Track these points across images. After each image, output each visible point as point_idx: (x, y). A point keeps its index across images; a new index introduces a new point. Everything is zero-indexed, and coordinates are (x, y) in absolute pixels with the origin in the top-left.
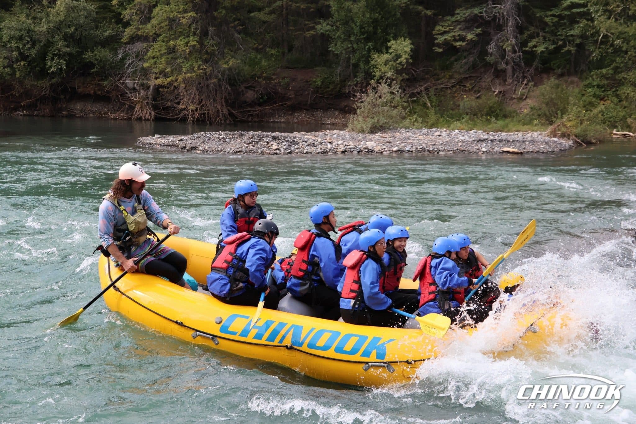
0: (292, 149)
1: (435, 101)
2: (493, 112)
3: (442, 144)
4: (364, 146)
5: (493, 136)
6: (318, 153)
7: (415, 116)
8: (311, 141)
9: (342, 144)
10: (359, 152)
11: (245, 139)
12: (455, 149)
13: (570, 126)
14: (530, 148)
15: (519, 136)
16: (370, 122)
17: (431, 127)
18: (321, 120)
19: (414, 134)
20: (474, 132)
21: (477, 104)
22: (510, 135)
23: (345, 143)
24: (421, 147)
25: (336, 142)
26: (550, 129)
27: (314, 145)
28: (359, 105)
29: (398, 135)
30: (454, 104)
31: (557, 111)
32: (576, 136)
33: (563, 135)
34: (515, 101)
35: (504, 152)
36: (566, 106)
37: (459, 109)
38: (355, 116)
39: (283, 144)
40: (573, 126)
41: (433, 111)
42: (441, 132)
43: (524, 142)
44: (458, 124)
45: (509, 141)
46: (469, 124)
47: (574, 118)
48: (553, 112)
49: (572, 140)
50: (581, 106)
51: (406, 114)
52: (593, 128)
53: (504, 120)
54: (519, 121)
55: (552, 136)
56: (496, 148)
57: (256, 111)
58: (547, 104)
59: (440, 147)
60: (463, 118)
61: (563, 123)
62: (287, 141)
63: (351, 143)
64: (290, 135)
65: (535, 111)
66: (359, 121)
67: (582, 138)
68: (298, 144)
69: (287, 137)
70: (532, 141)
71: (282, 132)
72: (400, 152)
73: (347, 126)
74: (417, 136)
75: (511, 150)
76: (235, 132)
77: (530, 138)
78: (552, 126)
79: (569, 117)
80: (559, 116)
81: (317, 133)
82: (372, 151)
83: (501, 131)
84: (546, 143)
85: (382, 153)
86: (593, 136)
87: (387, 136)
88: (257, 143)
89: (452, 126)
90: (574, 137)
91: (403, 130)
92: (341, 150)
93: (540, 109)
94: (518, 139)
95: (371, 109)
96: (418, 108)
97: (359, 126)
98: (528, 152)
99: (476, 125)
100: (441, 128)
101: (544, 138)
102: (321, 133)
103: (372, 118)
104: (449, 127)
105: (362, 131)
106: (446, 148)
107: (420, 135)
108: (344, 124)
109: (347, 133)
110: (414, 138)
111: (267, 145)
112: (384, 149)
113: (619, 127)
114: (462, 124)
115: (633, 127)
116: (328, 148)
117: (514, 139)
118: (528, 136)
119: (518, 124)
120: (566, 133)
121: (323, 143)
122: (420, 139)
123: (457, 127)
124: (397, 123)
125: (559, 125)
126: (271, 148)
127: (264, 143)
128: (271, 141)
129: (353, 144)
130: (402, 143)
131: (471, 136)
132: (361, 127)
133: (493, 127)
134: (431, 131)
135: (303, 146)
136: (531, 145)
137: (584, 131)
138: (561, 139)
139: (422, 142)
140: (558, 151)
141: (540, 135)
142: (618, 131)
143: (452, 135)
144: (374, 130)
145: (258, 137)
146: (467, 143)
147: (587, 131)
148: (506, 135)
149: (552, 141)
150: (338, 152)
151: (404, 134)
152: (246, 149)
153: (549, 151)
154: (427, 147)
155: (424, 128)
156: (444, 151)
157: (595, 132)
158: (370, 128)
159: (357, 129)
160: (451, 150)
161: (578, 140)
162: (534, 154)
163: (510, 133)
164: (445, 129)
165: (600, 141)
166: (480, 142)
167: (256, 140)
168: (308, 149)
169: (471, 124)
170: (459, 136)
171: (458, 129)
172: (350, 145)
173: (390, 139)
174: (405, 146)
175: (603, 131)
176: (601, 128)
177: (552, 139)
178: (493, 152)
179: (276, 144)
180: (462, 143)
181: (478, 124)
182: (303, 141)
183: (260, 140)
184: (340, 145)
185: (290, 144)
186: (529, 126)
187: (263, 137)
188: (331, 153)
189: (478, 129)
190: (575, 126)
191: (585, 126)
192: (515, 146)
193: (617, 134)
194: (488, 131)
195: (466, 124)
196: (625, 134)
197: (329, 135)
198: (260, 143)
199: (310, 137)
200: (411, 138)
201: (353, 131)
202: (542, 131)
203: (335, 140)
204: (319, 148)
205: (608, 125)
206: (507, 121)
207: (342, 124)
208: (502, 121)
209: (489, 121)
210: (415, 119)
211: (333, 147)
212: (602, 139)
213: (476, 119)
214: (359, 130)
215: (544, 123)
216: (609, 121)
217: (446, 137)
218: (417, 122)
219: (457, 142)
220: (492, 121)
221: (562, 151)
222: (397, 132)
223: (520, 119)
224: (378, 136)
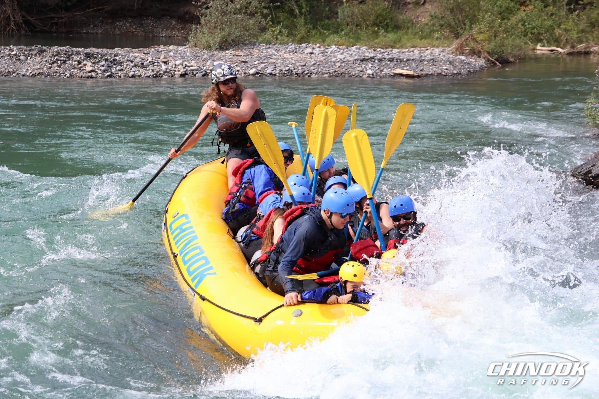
0: (113, 71)
1: (305, 6)
2: (381, 22)
3: (314, 64)
5: (382, 53)
6: (149, 77)
7: (279, 27)
8: (138, 60)
9: (182, 64)
10: (203, 76)
11: (47, 56)
12: (331, 71)
13: (482, 40)
14: (429, 69)
15: (416, 53)
16: (218, 36)
17: (300, 42)
18: (152, 33)
19: (278, 51)
20: (357, 48)
21: (361, 11)
22: (403, 52)
23: (186, 63)
24: (287, 68)
25: (173, 62)
26: (456, 43)
27: (142, 66)
28: (203, 11)
29: (256, 52)
30: (330, 10)
31: (463, 21)
32: (489, 53)
33: (473, 52)
34: (410, 6)
35: (395, 75)
36: (476, 13)
37: (338, 18)
38: (199, 26)
39: (101, 63)
40: (486, 40)
41: (302, 20)
42: (313, 48)
43: (421, 61)
44: (336, 38)
45: (401, 61)
46: (349, 37)
47: (486, 29)
48: (459, 21)
49: (484, 58)
50: (496, 13)
51: (267, 24)
52: (510, 42)
53: (396, 33)
54: (415, 34)
55: (458, 53)
56: (385, 70)
57: (61, 18)
58: (452, 11)
59: (312, 68)
60: (342, 30)
61: (472, 36)
62: (106, 60)
63: (193, 63)
64: (110, 51)
65: (436, 20)
66: (204, 33)
67: (496, 56)
68: (121, 64)
69: (106, 54)
70: (432, 60)
71: (98, 48)
72: (259, 75)
73: (189, 41)
74: (282, 53)
75: (405, 72)
76: (33, 48)
77: (429, 56)
78: (458, 40)
79: (481, 29)
80: (467, 27)
81: (147, 50)
83: (392, 47)
84: (450, 63)
86: (511, 53)
87: (242, 54)
88: (65, 62)
89: (328, 40)
90: (486, 54)
91: (263, 46)
92: (180, 73)
93: (443, 17)
94: (414, 57)
95: (220, 17)
96: (283, 16)
97: (203, 41)
98: (427, 75)
99: (360, 39)
100: (313, 44)
101: (447, 56)
102: (153, 49)
103: (222, 29)
104: (324, 42)
105: (209, 47)
106: (319, 70)
107: (285, 53)
108: (184, 37)
109: (188, 49)
110: (277, 57)
111: (78, 65)
112: (238, 71)
113: (545, 41)
114: (341, 38)
115: (562, 41)
116: (162, 70)
117: (409, 58)
118: (427, 54)
119: (414, 38)
120: (476, 48)
121: (155, 63)
122: (285, 58)
123: (334, 41)
124: (255, 36)
125: (467, 39)
126: (83, 70)
127: (74, 63)
128: (84, 60)
129: (195, 65)
130: (262, 63)
131: (352, 54)
132: (207, 42)
133: (382, 41)
134: (299, 47)
135: (128, 67)
136: (430, 66)
137: (500, 47)
138: (469, 57)
139: (288, 62)
140: (466, 72)
141: (442, 51)
142: (544, 46)
143: (327, 53)
144: (225, 45)
145: (65, 54)
146: (347, 64)
147: (504, 46)
148: (398, 52)
149: (457, 61)
150: (176, 76)
151: (264, 51)
152: (49, 70)
153: (454, 74)
154: (295, 69)
155: (290, 44)
156: (317, 73)
157: (513, 47)
158: (219, 44)
159: (201, 44)
160: (326, 72)
161: (491, 59)
162: (434, 77)
163: (404, 50)
164: (318, 45)
165: (519, 59)
166: (364, 62)
167: (62, 59)
168: (134, 72)
169: (353, 38)
170: (336, 54)
171: (335, 45)
172: (192, 66)
173: (245, 57)
174: (266, 67)
175: (523, 46)
176: (521, 42)
177: (457, 57)
178: (381, 75)
179: (90, 64)
180: (341, 63)
181: (362, 38)
182: (128, 61)
183: (69, 58)
184: (178, 65)
185: (111, 65)
186: (429, 40)
187: (72, 55)
188: (166, 77)
189: (362, 44)
190: (488, 40)
191: (501, 40)
192: (410, 67)
193: (541, 49)
194: (375, 47)
195: (346, 38)
196: (552, 51)
197: (163, 53)
198: (68, 62)
199: (138, 55)
200: (274, 57)
201: (196, 47)
202: (446, 47)
203: (171, 59)
204: (149, 69)
205: (530, 37)
206: (400, 33)
207: (181, 36)
208: (393, 33)
209: (376, 34)
210: (278, 32)
211: (169, 68)
212: (521, 57)
213: (359, 32)
214: (204, 46)
215: (448, 36)
216: (532, 34)
217: (320, 55)
218: (282, 35)
219: (334, 62)
220: (380, 33)
221: (471, 73)
222: (255, 48)
223: (416, 31)
224: (229, 54)
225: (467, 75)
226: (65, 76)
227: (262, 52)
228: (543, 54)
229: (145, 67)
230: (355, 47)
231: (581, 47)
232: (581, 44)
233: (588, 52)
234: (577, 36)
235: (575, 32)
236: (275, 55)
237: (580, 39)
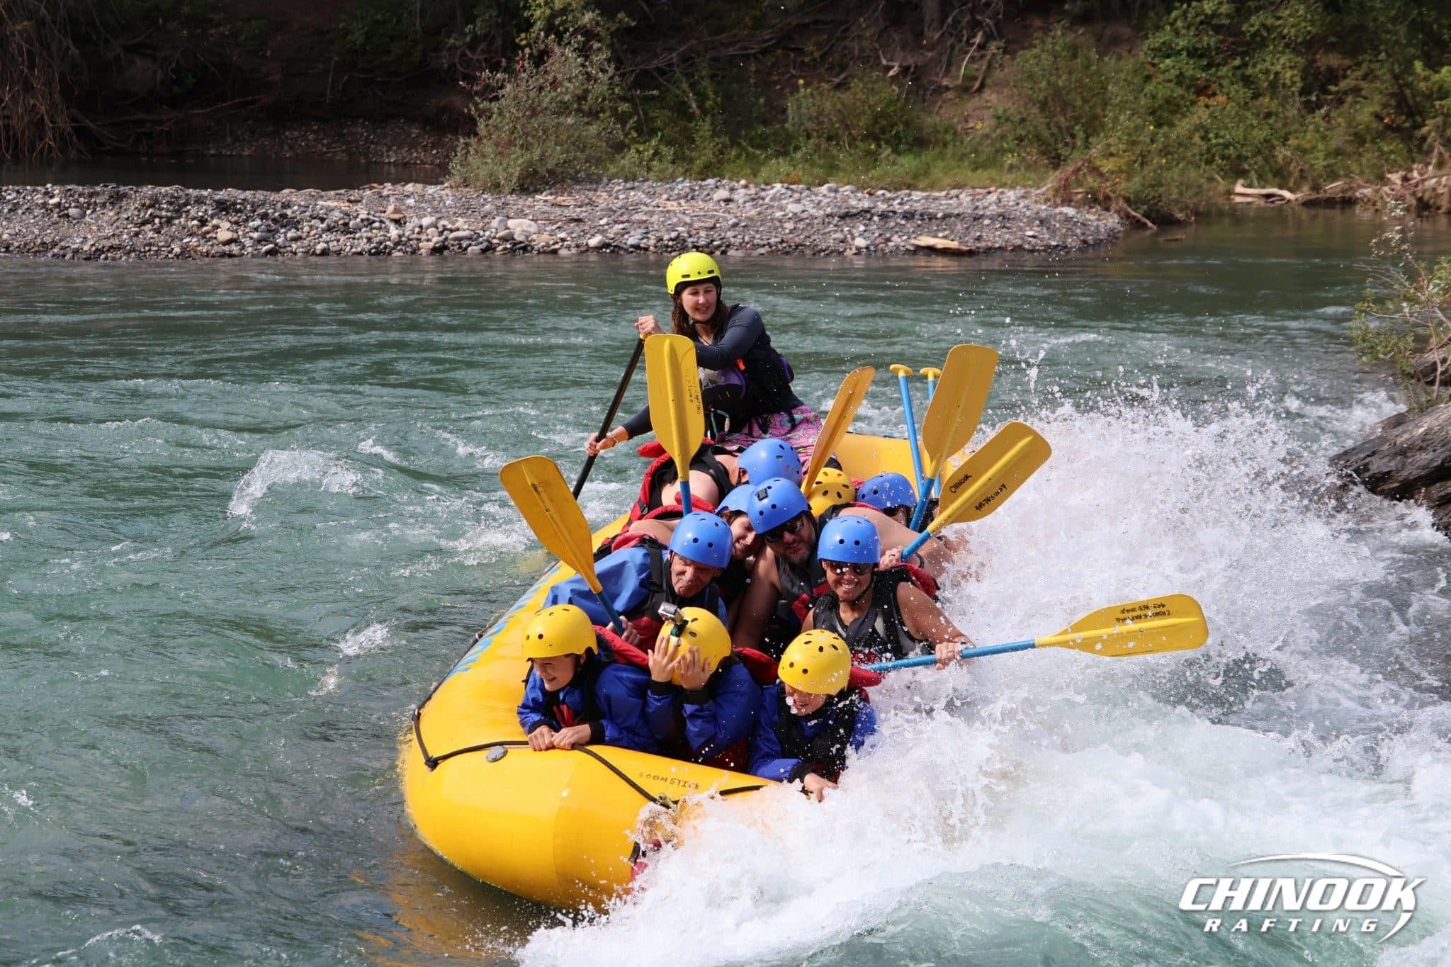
0: (280, 241)
1: (711, 95)
2: (883, 131)
3: (735, 225)
4: (501, 234)
5: (887, 200)
6: (360, 254)
7: (654, 143)
8: (336, 215)
9: (435, 226)
10: (484, 251)
11: (131, 208)
12: (773, 241)
13: (1112, 172)
14: (995, 237)
15: (963, 201)
16: (517, 162)
17: (703, 175)
18: (366, 155)
19: (652, 195)
20: (830, 190)
21: (839, 106)
22: (936, 199)
23: (444, 222)
24: (673, 235)
25: (415, 221)
26: (1053, 179)
27: (346, 229)
28: (484, 105)
29: (602, 198)
30: (768, 103)
31: (1070, 129)
32: (1127, 200)
33: (1093, 200)
34: (950, 95)
35: (919, 249)
36: (1099, 110)
37: (786, 121)
38: (473, 140)
39: (251, 224)
40: (1121, 171)
41: (707, 126)
42: (732, 190)
43: (977, 218)
44: (783, 166)
45: (932, 217)
46: (813, 165)
47: (1122, 146)
48: (1060, 128)
49: (1118, 212)
50: (1143, 111)
51: (626, 135)
52: (1176, 176)
53: (918, 155)
54: (963, 157)
55: (1058, 201)
56: (895, 238)
57: (161, 123)
58: (1043, 106)
59: (730, 234)
60: (797, 148)
61: (1090, 162)
62: (264, 216)
63: (460, 222)
64: (273, 197)
65: (1007, 127)
66: (484, 156)
67: (1145, 207)
68: (296, 224)
69: (263, 204)
70: (1001, 215)
71: (244, 189)
72: (610, 250)
73: (449, 173)
74: (661, 200)
75: (940, 243)
76: (98, 189)
77: (993, 207)
78: (1057, 173)
79: (1109, 145)
80: (1079, 143)
81: (355, 194)
82: (525, 249)
83: (909, 187)
84: (1042, 222)
85: (555, 252)
86: (1177, 201)
87: (571, 202)
88: (169, 221)
89: (764, 172)
90: (1121, 202)
91: (618, 185)
92: (431, 245)
93: (1023, 120)
94: (960, 210)
95: (524, 120)
96: (660, 116)
97: (483, 173)
98: (989, 251)
99: (837, 168)
100: (731, 179)
101: (1035, 207)
102: (368, 192)
103: (526, 147)
104: (755, 175)
105: (496, 188)
106: (747, 239)
107: (668, 199)
108: (440, 165)
109: (448, 191)
110: (651, 208)
111: (199, 227)
112: (563, 240)
113: (1253, 175)
114: (794, 166)
115: (1290, 174)
116: (389, 239)
117: (948, 211)
118: (990, 202)
119: (959, 167)
120: (1099, 191)
121: (374, 222)
122: (668, 211)
123: (779, 173)
124: (600, 162)
125: (1079, 169)
126: (211, 238)
127: (191, 223)
128: (212, 217)
129: (466, 227)
130: (616, 222)
131: (820, 202)
132: (491, 175)
133: (886, 174)
134: (701, 186)
135: (313, 233)
136: (996, 229)
137: (1152, 186)
138: (1084, 209)
139: (675, 220)
140: (1078, 244)
141: (1023, 197)
142: (1250, 186)
143: (763, 199)
144: (531, 183)
145: (171, 203)
146: (808, 225)
147: (1161, 185)
148: (923, 198)
149: (1058, 218)
150: (423, 251)
151: (622, 196)
152: (135, 239)
153: (1049, 246)
154: (690, 236)
155: (680, 179)
156: (741, 246)
157: (1183, 188)
158: (519, 178)
159: (478, 180)
160: (762, 242)
161: (1134, 214)
162: (1007, 254)
163: (937, 194)
164: (743, 182)
165: (1197, 214)
166: (848, 221)
167: (164, 213)
168: (327, 242)
169: (821, 167)
170: (784, 202)
171: (781, 182)
172: (458, 229)
173: (579, 210)
174: (625, 232)
175: (1205, 186)
176: (1201, 176)
177: (1057, 210)
178: (887, 250)
179: (228, 225)
180: (796, 222)
181: (842, 165)
182: (312, 217)
183: (178, 213)
184: (427, 228)
185: (273, 226)
186: (993, 172)
187: (186, 204)
188: (400, 254)
189: (842, 180)
190: (1126, 172)
191: (1155, 171)
192: (952, 231)
194: (872, 187)
195: (807, 166)
196: (1269, 196)
197: (392, 199)
198: (177, 222)
199: (335, 204)
200: (644, 208)
201: (467, 186)
202: (1031, 187)
203: (409, 213)
204: (361, 237)
205: (1218, 166)
206: (928, 156)
207: (432, 163)
208: (911, 157)
209: (873, 157)
210: (651, 152)
211: (407, 234)
212: (1202, 209)
213: (835, 152)
214: (485, 183)
215: (1035, 162)
216: (1223, 158)
217: (748, 205)
218: (660, 160)
219: (780, 221)
220: (883, 156)
221: (1089, 245)
222: (600, 189)
223: (964, 151)
224: (541, 203)
225: (1080, 249)
226: (170, 252)
227: (617, 198)
228: (1249, 204)
229: (351, 233)
230: (826, 186)
231: (1333, 188)
232: (1332, 182)
233: (1350, 198)
234: (1325, 163)
235: (1321, 155)
236: (646, 205)
237: (1332, 171)
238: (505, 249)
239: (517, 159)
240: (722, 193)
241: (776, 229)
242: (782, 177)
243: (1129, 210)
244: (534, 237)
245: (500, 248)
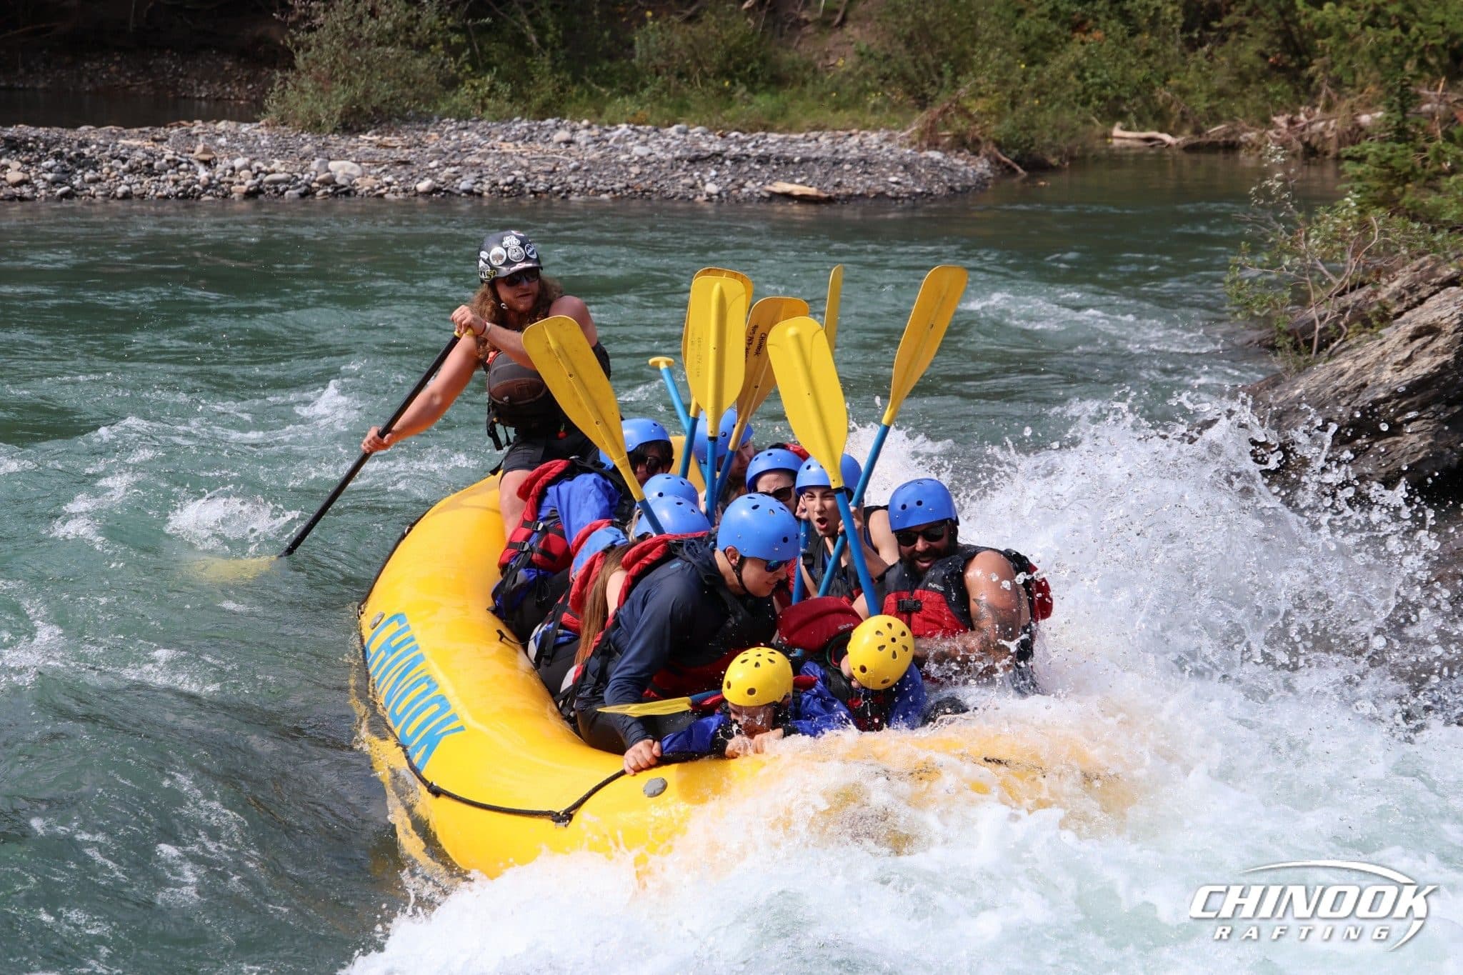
0: (77, 183)
1: (552, 27)
2: (738, 68)
3: (576, 169)
4: (321, 177)
5: (741, 143)
6: (166, 197)
7: (489, 78)
8: (139, 155)
9: (249, 167)
10: (303, 195)
12: (617, 186)
13: (981, 114)
14: (855, 183)
15: (824, 143)
16: (339, 98)
17: (542, 114)
18: (174, 89)
19: (486, 136)
20: (679, 131)
21: (690, 41)
22: (793, 141)
23: (259, 164)
24: (510, 179)
25: (227, 162)
26: (918, 121)
27: (150, 171)
28: (301, 37)
29: (432, 138)
30: (614, 37)
31: (937, 66)
32: (998, 144)
33: (961, 143)
34: (809, 29)
35: (774, 196)
36: (968, 47)
37: (633, 56)
38: (291, 74)
39: (44, 164)
40: (990, 112)
41: (547, 62)
42: (574, 130)
43: (837, 163)
44: (629, 104)
45: (789, 162)
46: (662, 104)
47: (992, 86)
48: (927, 66)
49: (987, 156)
50: (1014, 48)
51: (460, 69)
52: (1049, 118)
53: (775, 94)
54: (821, 98)
55: (925, 144)
56: (749, 184)
58: (909, 41)
59: (571, 178)
60: (644, 86)
61: (957, 102)
62: (59, 156)
63: (277, 164)
64: (69, 134)
65: (871, 64)
66: (303, 92)
67: (1017, 151)
68: (94, 165)
69: (58, 141)
70: (862, 159)
71: (37, 126)
72: (441, 195)
73: (265, 110)
74: (497, 142)
75: (797, 189)
77: (855, 151)
78: (924, 114)
79: (978, 85)
80: (946, 82)
81: (161, 132)
82: (347, 193)
83: (767, 129)
84: (907, 167)
85: (381, 196)
86: (1050, 145)
87: (398, 143)
89: (609, 111)
90: (991, 146)
91: (450, 125)
92: (244, 188)
93: (888, 57)
94: (819, 154)
95: (344, 52)
96: (498, 51)
97: (302, 110)
98: (850, 198)
99: (688, 108)
100: (572, 119)
101: (899, 151)
102: (176, 131)
103: (349, 82)
104: (599, 114)
105: (316, 126)
106: (589, 184)
107: (504, 141)
108: (255, 101)
109: (263, 130)
110: (484, 150)
112: (389, 184)
113: (1132, 117)
114: (642, 105)
115: (1171, 116)
116: (198, 182)
117: (806, 155)
118: (852, 145)
119: (819, 107)
120: (967, 134)
121: (181, 163)
122: (504, 154)
123: (624, 113)
124: (430, 99)
125: (946, 111)
129: (283, 169)
130: (447, 165)
131: (668, 144)
132: (311, 112)
133: (741, 114)
134: (540, 127)
135: (113, 174)
136: (858, 175)
137: (1024, 129)
138: (952, 154)
139: (511, 163)
140: (944, 191)
141: (887, 140)
142: (1128, 129)
143: (607, 141)
144: (355, 122)
146: (655, 169)
147: (1034, 128)
148: (780, 140)
149: (923, 163)
151: (453, 137)
153: (917, 194)
154: (528, 181)
155: (517, 119)
156: (583, 191)
157: (1057, 131)
158: (341, 116)
159: (296, 118)
160: (606, 188)
161: (1004, 159)
162: (868, 202)
163: (794, 136)
164: (585, 122)
165: (1072, 159)
166: (698, 164)
168: (129, 185)
169: (671, 106)
170: (630, 144)
171: (628, 122)
172: (273, 172)
173: (406, 151)
174: (457, 175)
175: (1081, 129)
176: (1076, 118)
177: (923, 155)
178: (740, 197)
179: (18, 165)
180: (642, 166)
181: (693, 106)
182: (112, 157)
184: (240, 170)
185: (69, 167)
186: (855, 113)
188: (210, 198)
189: (692, 121)
190: (996, 113)
191: (1027, 113)
192: (810, 177)
193: (1123, 137)
194: (725, 129)
195: (655, 105)
196: (1149, 140)
197: (201, 138)
199: (138, 143)
200: (477, 150)
201: (284, 125)
202: (896, 129)
203: (220, 154)
204: (167, 180)
205: (1095, 108)
206: (785, 95)
207: (248, 99)
208: (768, 96)
209: (726, 97)
210: (487, 88)
211: (218, 176)
212: (1076, 153)
213: (686, 90)
214: (304, 121)
215: (901, 102)
216: (1100, 98)
217: (591, 147)
218: (496, 98)
219: (625, 165)
220: (737, 95)
221: (956, 192)
222: (430, 129)
223: (824, 89)
224: (366, 144)
225: (947, 197)
227: (448, 139)
228: (1128, 148)
229: (156, 175)
230: (675, 127)
231: (1216, 131)
232: (1216, 125)
233: (1234, 143)
234: (1207, 105)
235: (1203, 96)
236: (480, 146)
237: (1215, 114)
238: (326, 193)
239: (338, 96)
240: (563, 135)
241: (621, 173)
242: (628, 117)
243: (1000, 155)
244: (358, 180)
245: (320, 193)
